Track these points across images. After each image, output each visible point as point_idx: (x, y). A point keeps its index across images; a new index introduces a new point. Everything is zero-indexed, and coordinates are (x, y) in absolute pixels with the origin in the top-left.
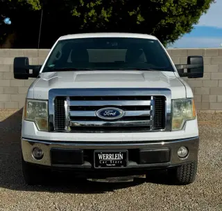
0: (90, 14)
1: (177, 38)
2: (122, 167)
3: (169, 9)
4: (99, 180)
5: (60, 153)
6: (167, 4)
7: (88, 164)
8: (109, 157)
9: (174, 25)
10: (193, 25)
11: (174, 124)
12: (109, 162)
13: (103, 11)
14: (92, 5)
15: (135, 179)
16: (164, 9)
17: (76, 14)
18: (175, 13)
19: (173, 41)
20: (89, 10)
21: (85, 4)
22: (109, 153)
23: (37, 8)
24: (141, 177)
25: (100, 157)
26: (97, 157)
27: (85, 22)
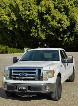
2: (25, 92)
4: (22, 96)
5: (10, 87)
7: (16, 90)
8: (22, 88)
11: (43, 79)
12: (21, 90)
13: (70, 38)
14: (66, 36)
15: (33, 96)
17: (60, 39)
20: (65, 38)
21: (63, 36)
22: (21, 87)
23: (44, 39)
24: (35, 96)
25: (19, 88)
26: (18, 88)
27: (64, 42)
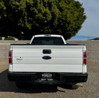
0: (46, 31)
1: (71, 38)
3: (69, 29)
6: (69, 28)
9: (71, 34)
10: (76, 34)
16: (68, 29)
18: (71, 30)
19: (69, 39)
